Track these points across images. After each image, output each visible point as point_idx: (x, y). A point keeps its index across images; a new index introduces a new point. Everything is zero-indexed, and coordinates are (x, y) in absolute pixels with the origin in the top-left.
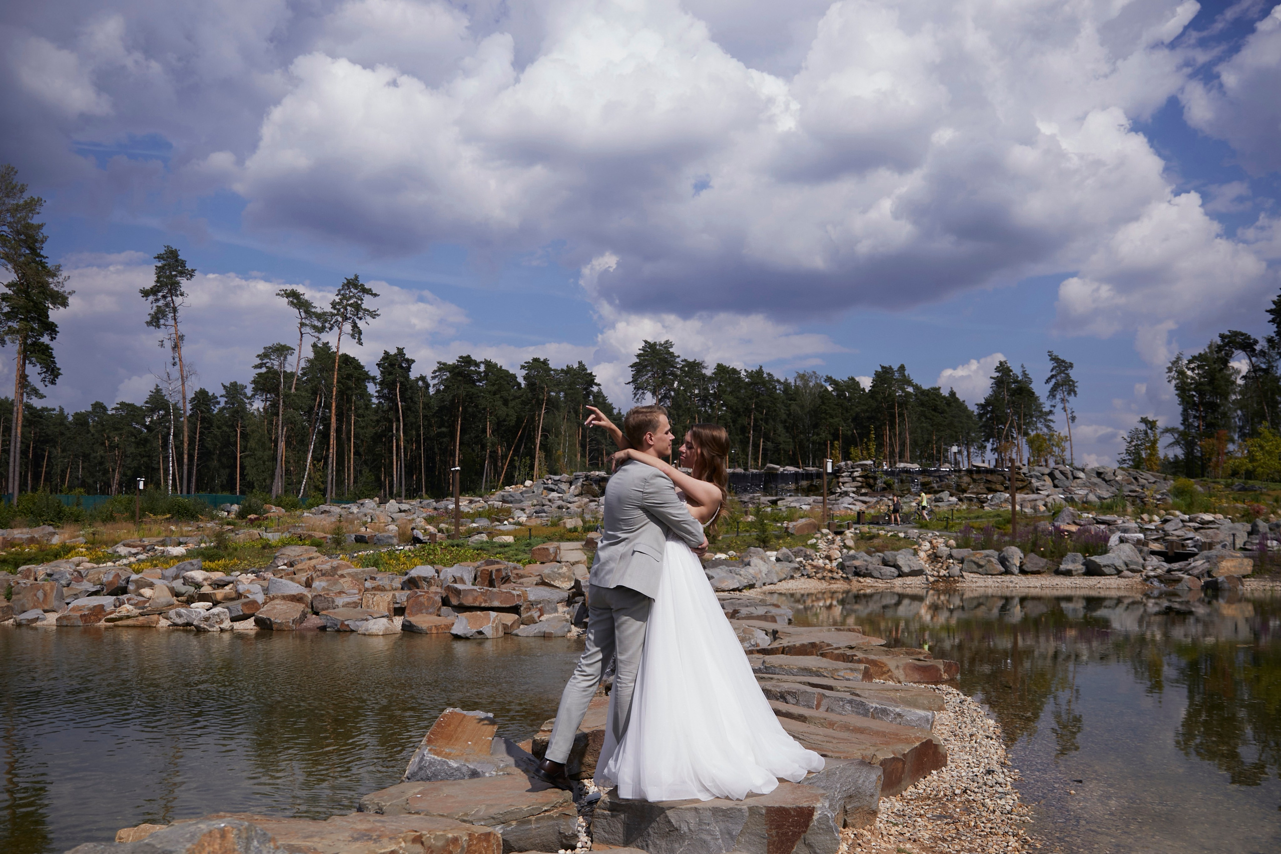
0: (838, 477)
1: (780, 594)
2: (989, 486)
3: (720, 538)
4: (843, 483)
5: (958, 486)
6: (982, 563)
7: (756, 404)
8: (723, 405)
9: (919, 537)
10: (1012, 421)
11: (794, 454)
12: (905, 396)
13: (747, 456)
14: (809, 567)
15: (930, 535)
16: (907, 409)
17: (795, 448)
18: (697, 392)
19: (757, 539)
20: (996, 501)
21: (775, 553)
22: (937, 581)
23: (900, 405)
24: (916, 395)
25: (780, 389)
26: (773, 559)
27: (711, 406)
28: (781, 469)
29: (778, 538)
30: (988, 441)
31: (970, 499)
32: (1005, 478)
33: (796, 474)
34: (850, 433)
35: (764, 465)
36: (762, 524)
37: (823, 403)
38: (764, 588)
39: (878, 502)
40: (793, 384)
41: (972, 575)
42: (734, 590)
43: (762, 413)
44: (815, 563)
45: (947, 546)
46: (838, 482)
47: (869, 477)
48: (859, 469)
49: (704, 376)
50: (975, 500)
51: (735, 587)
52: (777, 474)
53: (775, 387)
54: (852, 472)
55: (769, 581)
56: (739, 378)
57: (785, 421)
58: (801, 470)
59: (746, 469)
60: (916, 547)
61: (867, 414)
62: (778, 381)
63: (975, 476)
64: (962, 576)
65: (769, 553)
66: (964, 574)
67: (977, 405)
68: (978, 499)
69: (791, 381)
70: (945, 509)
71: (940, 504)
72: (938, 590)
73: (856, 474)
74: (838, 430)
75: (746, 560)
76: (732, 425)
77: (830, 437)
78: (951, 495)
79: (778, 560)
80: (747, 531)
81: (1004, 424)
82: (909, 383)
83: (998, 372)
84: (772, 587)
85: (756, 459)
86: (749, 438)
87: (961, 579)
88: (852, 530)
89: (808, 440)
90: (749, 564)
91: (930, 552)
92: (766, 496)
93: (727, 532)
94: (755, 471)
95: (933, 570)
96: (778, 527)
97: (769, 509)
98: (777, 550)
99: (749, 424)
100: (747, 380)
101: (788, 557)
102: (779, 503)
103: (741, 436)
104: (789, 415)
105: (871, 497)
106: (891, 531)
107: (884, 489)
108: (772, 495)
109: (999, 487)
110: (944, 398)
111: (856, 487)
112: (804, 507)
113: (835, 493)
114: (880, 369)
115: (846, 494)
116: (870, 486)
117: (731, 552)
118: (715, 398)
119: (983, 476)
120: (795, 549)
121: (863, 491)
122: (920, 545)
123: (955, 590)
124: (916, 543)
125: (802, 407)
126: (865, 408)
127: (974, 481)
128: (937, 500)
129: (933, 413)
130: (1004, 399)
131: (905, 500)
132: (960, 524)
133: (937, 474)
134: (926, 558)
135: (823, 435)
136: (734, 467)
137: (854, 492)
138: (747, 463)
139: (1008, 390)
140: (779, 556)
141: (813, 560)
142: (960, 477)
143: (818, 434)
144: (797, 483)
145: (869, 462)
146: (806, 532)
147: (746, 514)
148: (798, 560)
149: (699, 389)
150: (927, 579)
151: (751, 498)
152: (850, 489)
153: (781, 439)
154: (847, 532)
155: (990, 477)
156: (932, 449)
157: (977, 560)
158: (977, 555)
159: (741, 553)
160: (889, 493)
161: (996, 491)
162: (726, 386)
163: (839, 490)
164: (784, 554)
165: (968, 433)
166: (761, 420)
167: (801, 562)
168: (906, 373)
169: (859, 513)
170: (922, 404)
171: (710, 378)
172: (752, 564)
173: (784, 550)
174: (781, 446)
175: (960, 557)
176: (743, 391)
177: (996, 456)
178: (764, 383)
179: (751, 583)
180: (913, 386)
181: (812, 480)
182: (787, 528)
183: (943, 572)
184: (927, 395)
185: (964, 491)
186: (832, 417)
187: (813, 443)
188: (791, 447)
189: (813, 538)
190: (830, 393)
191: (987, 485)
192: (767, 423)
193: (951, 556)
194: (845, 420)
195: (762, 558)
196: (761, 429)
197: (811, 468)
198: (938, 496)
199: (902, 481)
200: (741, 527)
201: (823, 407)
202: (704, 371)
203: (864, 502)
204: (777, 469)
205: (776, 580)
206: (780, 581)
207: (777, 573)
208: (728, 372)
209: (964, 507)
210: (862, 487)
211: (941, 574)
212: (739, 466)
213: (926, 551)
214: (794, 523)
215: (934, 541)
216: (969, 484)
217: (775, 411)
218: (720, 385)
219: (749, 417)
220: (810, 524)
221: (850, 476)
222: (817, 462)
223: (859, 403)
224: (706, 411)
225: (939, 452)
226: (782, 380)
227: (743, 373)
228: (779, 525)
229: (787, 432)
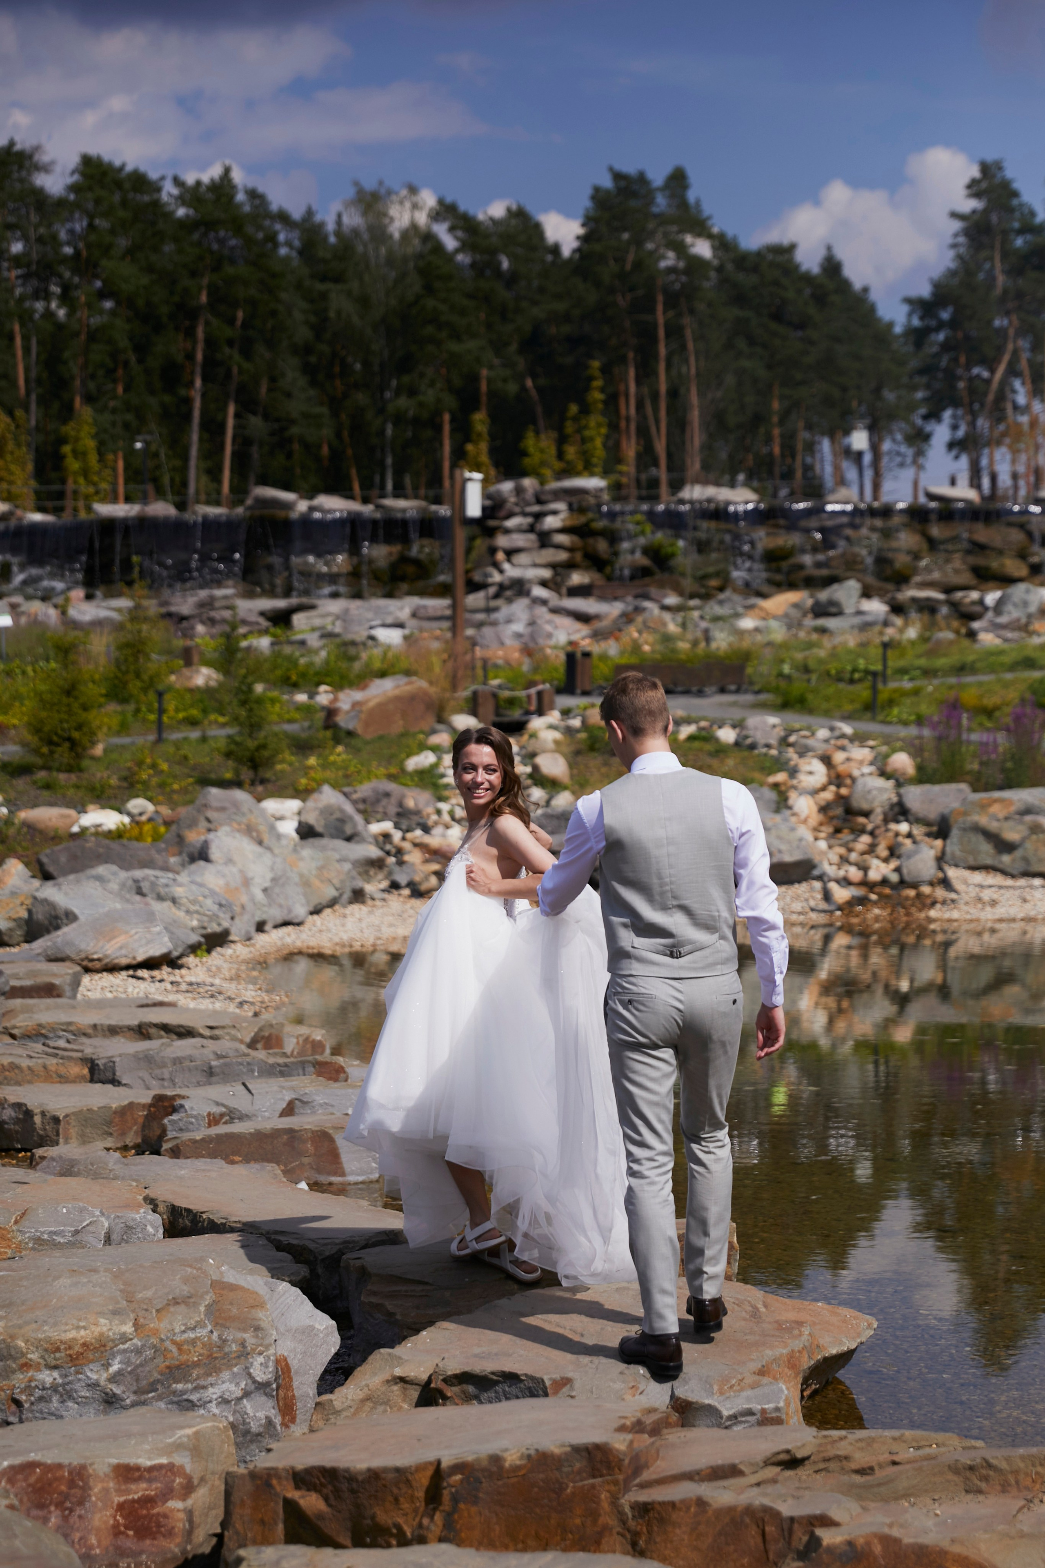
0: (491, 532)
1: (318, 957)
2: (980, 561)
3: (99, 750)
4: (510, 553)
5: (882, 561)
6: (1012, 835)
7: (213, 291)
8: (102, 295)
9: (784, 742)
10: (1016, 353)
11: (336, 455)
12: (688, 271)
13: (186, 459)
14: (414, 857)
15: (823, 733)
16: (692, 311)
17: (338, 435)
18: (17, 247)
19: (228, 755)
20: (1012, 614)
21: (294, 804)
22: (862, 901)
23: (672, 300)
24: (720, 269)
25: (289, 244)
26: (289, 828)
27: (66, 298)
28: (303, 506)
29: (303, 747)
30: (939, 419)
31: (928, 608)
32: (1030, 535)
33: (353, 522)
34: (512, 388)
35: (239, 492)
36: (245, 697)
37: (429, 289)
38: (261, 940)
39: (627, 618)
40: (331, 227)
41: (978, 877)
42: (151, 964)
43: (231, 321)
44: (434, 840)
45: (884, 774)
46: (493, 550)
47: (594, 533)
48: (561, 506)
49: (39, 198)
50: (944, 610)
51: (156, 951)
52: (287, 524)
53: (272, 238)
54: (539, 516)
55: (275, 914)
56: (156, 204)
57: (308, 350)
58: (367, 510)
59: (181, 506)
60: (780, 777)
61: (566, 329)
62: (283, 217)
63: (935, 531)
64: (945, 883)
65: (271, 805)
66: (952, 873)
67: (908, 301)
68: (954, 606)
69: (327, 218)
70: (852, 641)
71: (831, 623)
72: (864, 934)
73: (551, 522)
74: (474, 379)
75: (194, 837)
76: (133, 359)
77: (450, 401)
78: (867, 594)
79: (306, 832)
80: (193, 723)
81: (991, 365)
82: (700, 227)
83: (977, 195)
84: (288, 938)
85: (214, 474)
86: (188, 402)
87: (940, 893)
88: (554, 716)
89: (381, 411)
90: (202, 855)
91: (828, 795)
92: (250, 595)
93: (123, 728)
94: (213, 511)
95: (844, 860)
96: (299, 707)
97: (264, 643)
98: (302, 794)
99: (190, 357)
100: (181, 212)
101: (343, 820)
102: (298, 620)
103: (167, 398)
104: (319, 328)
105: (602, 598)
106: (688, 721)
107: (641, 573)
108: (271, 593)
109: (1013, 566)
110: (807, 278)
111: (553, 566)
112: (384, 634)
113: (482, 586)
114: (607, 182)
115: (519, 588)
116: (596, 563)
117: (137, 804)
118: (75, 271)
119: (964, 530)
120: (365, 789)
121: (577, 578)
122: (793, 772)
123: (923, 932)
124: (780, 764)
125: (364, 302)
126: (561, 306)
127: (933, 544)
128: (822, 610)
129: (773, 326)
130: (991, 278)
131: (718, 610)
132: (916, 692)
133: (813, 523)
134: (815, 818)
135: (429, 395)
136: (144, 500)
137: (544, 584)
138: (185, 484)
139: (1005, 255)
140: (311, 818)
141: (426, 829)
142: (887, 534)
143: (412, 392)
144: (354, 550)
145: (594, 483)
146: (398, 727)
147: (189, 663)
148: (376, 828)
149: (25, 238)
150: (827, 896)
151: (202, 605)
152: (532, 573)
153: (295, 407)
154: (537, 723)
155: (983, 534)
156: (769, 439)
157: (993, 826)
158: (995, 809)
159: (173, 805)
160: (662, 585)
161: (1006, 581)
162: (112, 232)
163: (497, 577)
164: (327, 811)
165: (877, 391)
166: (230, 343)
167: (387, 836)
168: (692, 196)
169: (571, 658)
170: (739, 298)
171: (61, 203)
172: (215, 853)
173: (329, 796)
174: (295, 430)
175: (933, 814)
176: (168, 248)
177: (964, 462)
178: (237, 223)
179: (214, 928)
180: (710, 236)
181: (406, 541)
182: (331, 713)
183: (879, 870)
184: (755, 269)
185: (901, 579)
186: (456, 336)
187: (398, 419)
188: (327, 432)
189: (423, 747)
190: (449, 258)
191: (972, 560)
192: (247, 352)
193: (900, 811)
194: (498, 346)
195: (250, 831)
196: (228, 375)
197: (402, 503)
198: (823, 595)
199: (702, 547)
200: (171, 705)
201: (430, 303)
202: (42, 181)
203: (583, 618)
204: (288, 506)
205: (300, 911)
206: (316, 911)
207: (306, 884)
208: (118, 184)
209: (912, 633)
210: (570, 566)
211: (874, 875)
212: (160, 494)
213: (815, 792)
214: (358, 695)
215: (839, 757)
216: (917, 557)
217: (274, 313)
218: (91, 226)
219: (190, 333)
220: (412, 698)
221: (531, 529)
222: (408, 481)
223: (542, 290)
224: (49, 314)
225: (789, 449)
226: (297, 214)
227: (169, 190)
228: (301, 697)
229: (313, 383)
